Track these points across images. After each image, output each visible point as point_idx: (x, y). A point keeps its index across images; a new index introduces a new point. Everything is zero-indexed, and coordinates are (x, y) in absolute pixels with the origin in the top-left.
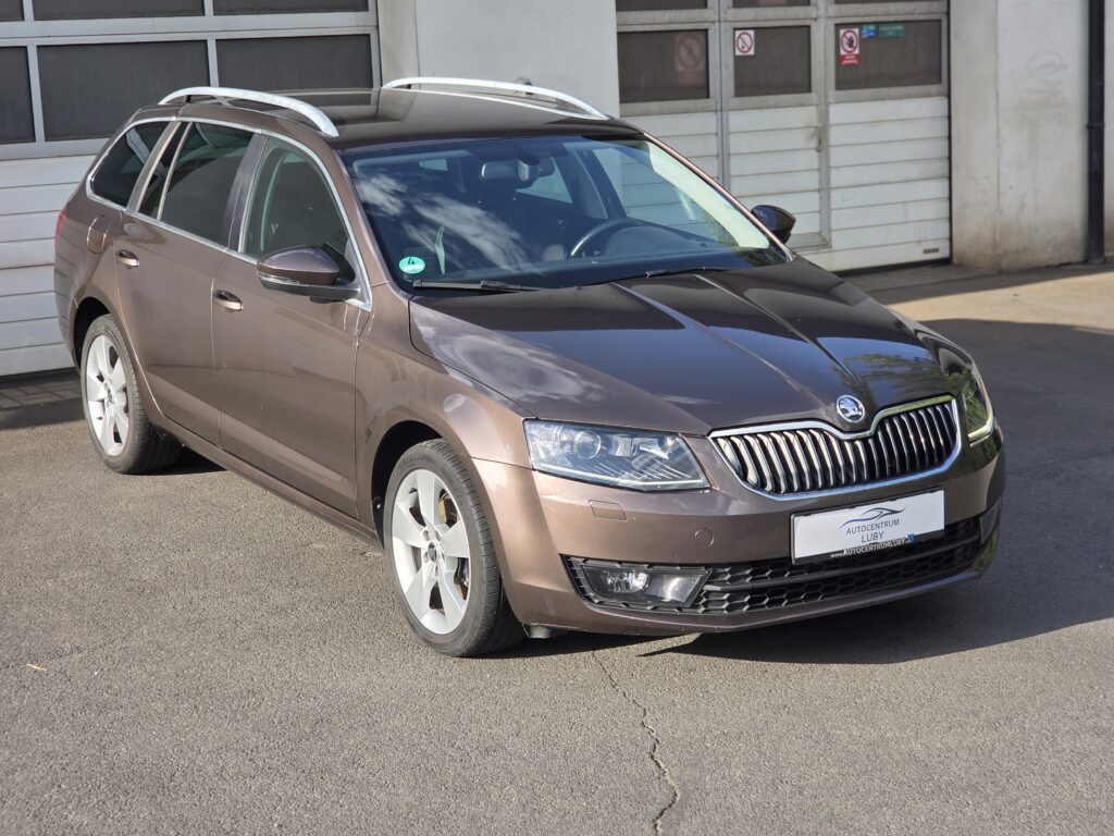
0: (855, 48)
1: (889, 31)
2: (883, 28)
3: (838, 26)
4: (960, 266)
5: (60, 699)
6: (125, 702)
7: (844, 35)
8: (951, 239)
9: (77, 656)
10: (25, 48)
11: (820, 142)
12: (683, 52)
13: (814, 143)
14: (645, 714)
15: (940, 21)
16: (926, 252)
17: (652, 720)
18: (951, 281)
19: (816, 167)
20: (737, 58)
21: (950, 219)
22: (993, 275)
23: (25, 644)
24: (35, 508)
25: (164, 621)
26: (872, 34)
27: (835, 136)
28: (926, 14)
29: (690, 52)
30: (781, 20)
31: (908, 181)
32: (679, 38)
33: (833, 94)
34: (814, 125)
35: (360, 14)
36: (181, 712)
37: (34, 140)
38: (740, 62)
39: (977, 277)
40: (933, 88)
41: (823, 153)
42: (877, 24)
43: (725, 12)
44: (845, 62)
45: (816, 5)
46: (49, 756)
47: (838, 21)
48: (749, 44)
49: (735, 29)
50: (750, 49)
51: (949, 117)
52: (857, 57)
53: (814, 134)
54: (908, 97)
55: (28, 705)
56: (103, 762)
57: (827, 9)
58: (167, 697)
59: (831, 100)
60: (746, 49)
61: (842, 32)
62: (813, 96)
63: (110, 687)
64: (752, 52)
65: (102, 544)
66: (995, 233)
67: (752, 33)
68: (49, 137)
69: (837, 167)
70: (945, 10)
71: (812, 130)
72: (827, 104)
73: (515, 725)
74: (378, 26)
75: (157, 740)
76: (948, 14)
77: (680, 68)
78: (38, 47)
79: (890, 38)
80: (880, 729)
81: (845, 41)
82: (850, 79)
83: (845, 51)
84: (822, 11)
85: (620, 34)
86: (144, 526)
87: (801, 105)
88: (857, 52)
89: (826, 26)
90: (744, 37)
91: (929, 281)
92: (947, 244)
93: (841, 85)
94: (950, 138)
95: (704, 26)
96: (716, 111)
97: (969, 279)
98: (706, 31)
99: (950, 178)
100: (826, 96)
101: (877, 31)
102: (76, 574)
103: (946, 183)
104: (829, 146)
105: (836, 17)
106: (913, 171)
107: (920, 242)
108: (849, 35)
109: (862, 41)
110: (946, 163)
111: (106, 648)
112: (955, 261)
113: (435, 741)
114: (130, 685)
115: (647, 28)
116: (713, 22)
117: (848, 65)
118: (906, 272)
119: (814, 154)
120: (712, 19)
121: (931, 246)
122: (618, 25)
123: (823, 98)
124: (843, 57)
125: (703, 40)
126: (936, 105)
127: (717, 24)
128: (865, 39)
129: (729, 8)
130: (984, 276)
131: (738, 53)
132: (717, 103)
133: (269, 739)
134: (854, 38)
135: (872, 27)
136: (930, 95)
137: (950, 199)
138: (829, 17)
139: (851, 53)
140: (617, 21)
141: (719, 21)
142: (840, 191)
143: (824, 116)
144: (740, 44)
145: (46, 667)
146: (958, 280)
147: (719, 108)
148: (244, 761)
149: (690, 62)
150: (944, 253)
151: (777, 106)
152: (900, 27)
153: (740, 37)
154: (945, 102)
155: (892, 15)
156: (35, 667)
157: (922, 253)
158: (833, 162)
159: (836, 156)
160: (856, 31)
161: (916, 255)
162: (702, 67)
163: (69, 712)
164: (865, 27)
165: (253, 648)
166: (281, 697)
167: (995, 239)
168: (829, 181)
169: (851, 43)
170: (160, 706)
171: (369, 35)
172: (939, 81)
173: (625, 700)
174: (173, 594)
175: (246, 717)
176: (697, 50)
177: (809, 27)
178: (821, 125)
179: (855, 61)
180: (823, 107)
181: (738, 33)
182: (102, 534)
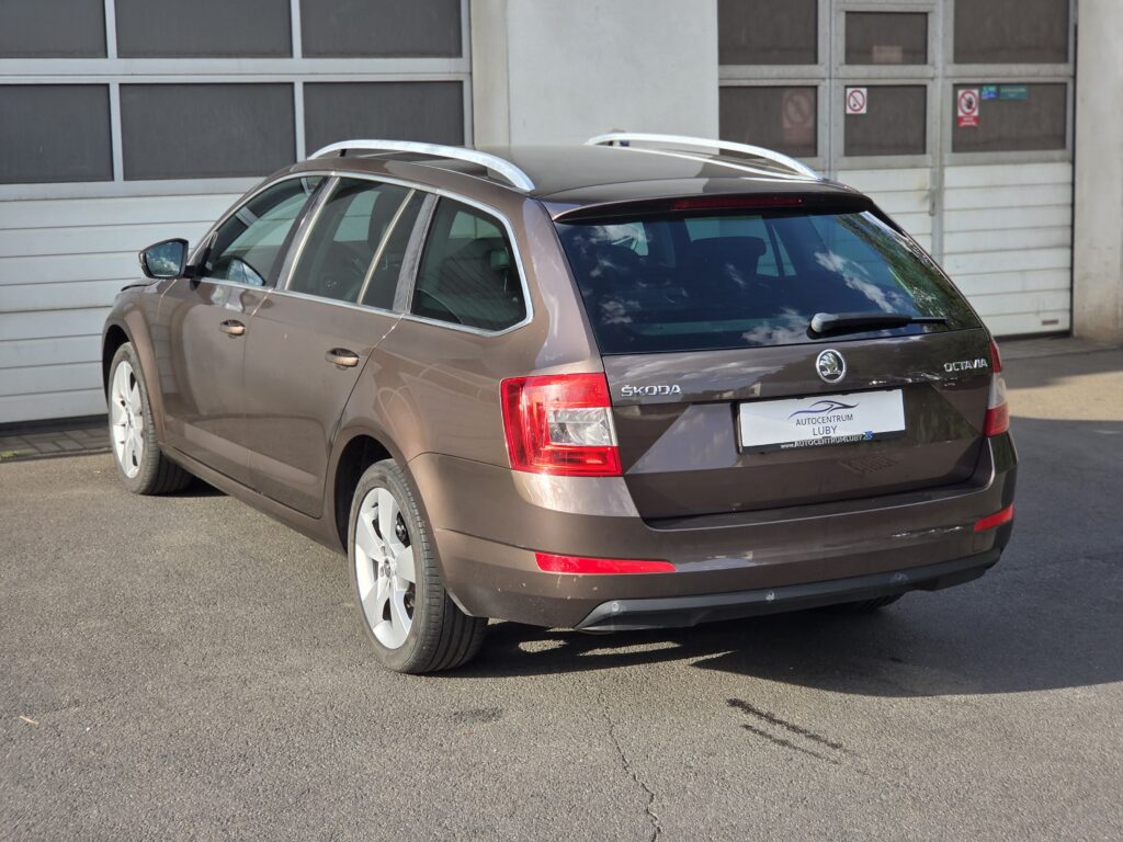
0: (974, 110)
1: (1011, 93)
2: (1004, 90)
3: (957, 87)
4: (1081, 338)
5: (44, 755)
6: (109, 761)
7: (963, 96)
8: (1071, 311)
9: (74, 710)
10: (107, 86)
11: (933, 205)
12: (791, 109)
13: (927, 207)
14: (651, 800)
15: (1065, 84)
16: (1045, 323)
17: (658, 807)
18: (1068, 354)
19: (929, 231)
20: (847, 116)
21: (1071, 290)
22: (1115, 350)
23: (24, 695)
24: (71, 553)
25: (172, 678)
26: (992, 96)
27: (950, 200)
28: (1052, 76)
29: (799, 109)
30: (896, 78)
31: (1027, 249)
32: (787, 93)
33: (948, 156)
34: (928, 187)
35: (453, 60)
36: (164, 775)
37: (113, 179)
38: (851, 121)
39: (1098, 351)
40: (1057, 154)
41: (936, 217)
42: (998, 85)
43: (837, 69)
44: (963, 124)
45: (933, 64)
46: (16, 815)
47: (956, 81)
48: (861, 102)
49: (847, 87)
50: (861, 107)
51: (1073, 184)
52: (976, 119)
53: (926, 197)
54: (1029, 161)
55: (11, 759)
56: (71, 825)
57: (944, 69)
58: (154, 758)
59: (946, 162)
60: (858, 107)
61: (960, 92)
62: (928, 158)
63: (99, 744)
64: (864, 111)
65: (128, 595)
66: (1117, 305)
67: (864, 91)
68: (127, 177)
69: (951, 232)
70: (1071, 73)
71: (925, 193)
72: (942, 167)
73: (510, 805)
74: (471, 73)
75: (132, 803)
76: (1074, 77)
77: (787, 124)
78: (121, 85)
79: (1011, 100)
80: (902, 829)
81: (963, 102)
82: (968, 141)
83: (963, 111)
84: (939, 72)
85: (721, 88)
86: (175, 576)
87: (914, 167)
88: (976, 113)
89: (943, 86)
90: (857, 95)
91: (1044, 354)
92: (1067, 316)
93: (957, 147)
94: (1073, 205)
95: (814, 82)
96: (824, 171)
97: (1088, 353)
98: (816, 87)
99: (1072, 247)
100: (941, 158)
101: (998, 93)
102: (93, 624)
103: (1068, 252)
104: (942, 210)
105: (954, 77)
106: (1034, 239)
107: (1038, 312)
108: (968, 96)
109: (982, 103)
110: (1069, 232)
111: (105, 703)
112: (1075, 333)
113: (422, 819)
114: (119, 742)
115: (753, 83)
116: (824, 79)
117: (966, 127)
118: (1023, 343)
119: (929, 218)
120: (823, 76)
121: (1050, 317)
122: (720, 79)
123: (938, 160)
124: (961, 119)
125: (813, 98)
126: (1061, 171)
127: (828, 81)
128: (984, 101)
129: (841, 64)
130: (1105, 350)
131: (849, 111)
132: (825, 162)
133: (249, 808)
134: (974, 100)
135: (992, 89)
136: (1052, 161)
137: (1072, 269)
138: (947, 77)
139: (970, 115)
140: (720, 73)
141: (830, 78)
142: (953, 257)
143: (938, 179)
144: (852, 102)
145: (39, 720)
146: (1075, 354)
147: (827, 166)
148: (216, 833)
149: (798, 119)
150: (1063, 325)
151: (888, 167)
152: (1022, 90)
153: (851, 94)
154: (1067, 168)
155: (1015, 77)
156: (28, 720)
157: (1040, 324)
158: (947, 227)
159: (951, 220)
160: (976, 92)
161: (1033, 325)
162: (810, 124)
163: (50, 769)
164: (985, 88)
165: (256, 710)
166: (273, 763)
167: (1117, 312)
168: (941, 245)
169: (969, 104)
170: (144, 767)
171: (461, 82)
172: (1063, 146)
173: (633, 783)
174: (188, 648)
175: (231, 783)
176: (806, 106)
177: (925, 87)
178: (934, 187)
179: (974, 124)
180: (938, 170)
181: (849, 90)
182: (131, 583)
